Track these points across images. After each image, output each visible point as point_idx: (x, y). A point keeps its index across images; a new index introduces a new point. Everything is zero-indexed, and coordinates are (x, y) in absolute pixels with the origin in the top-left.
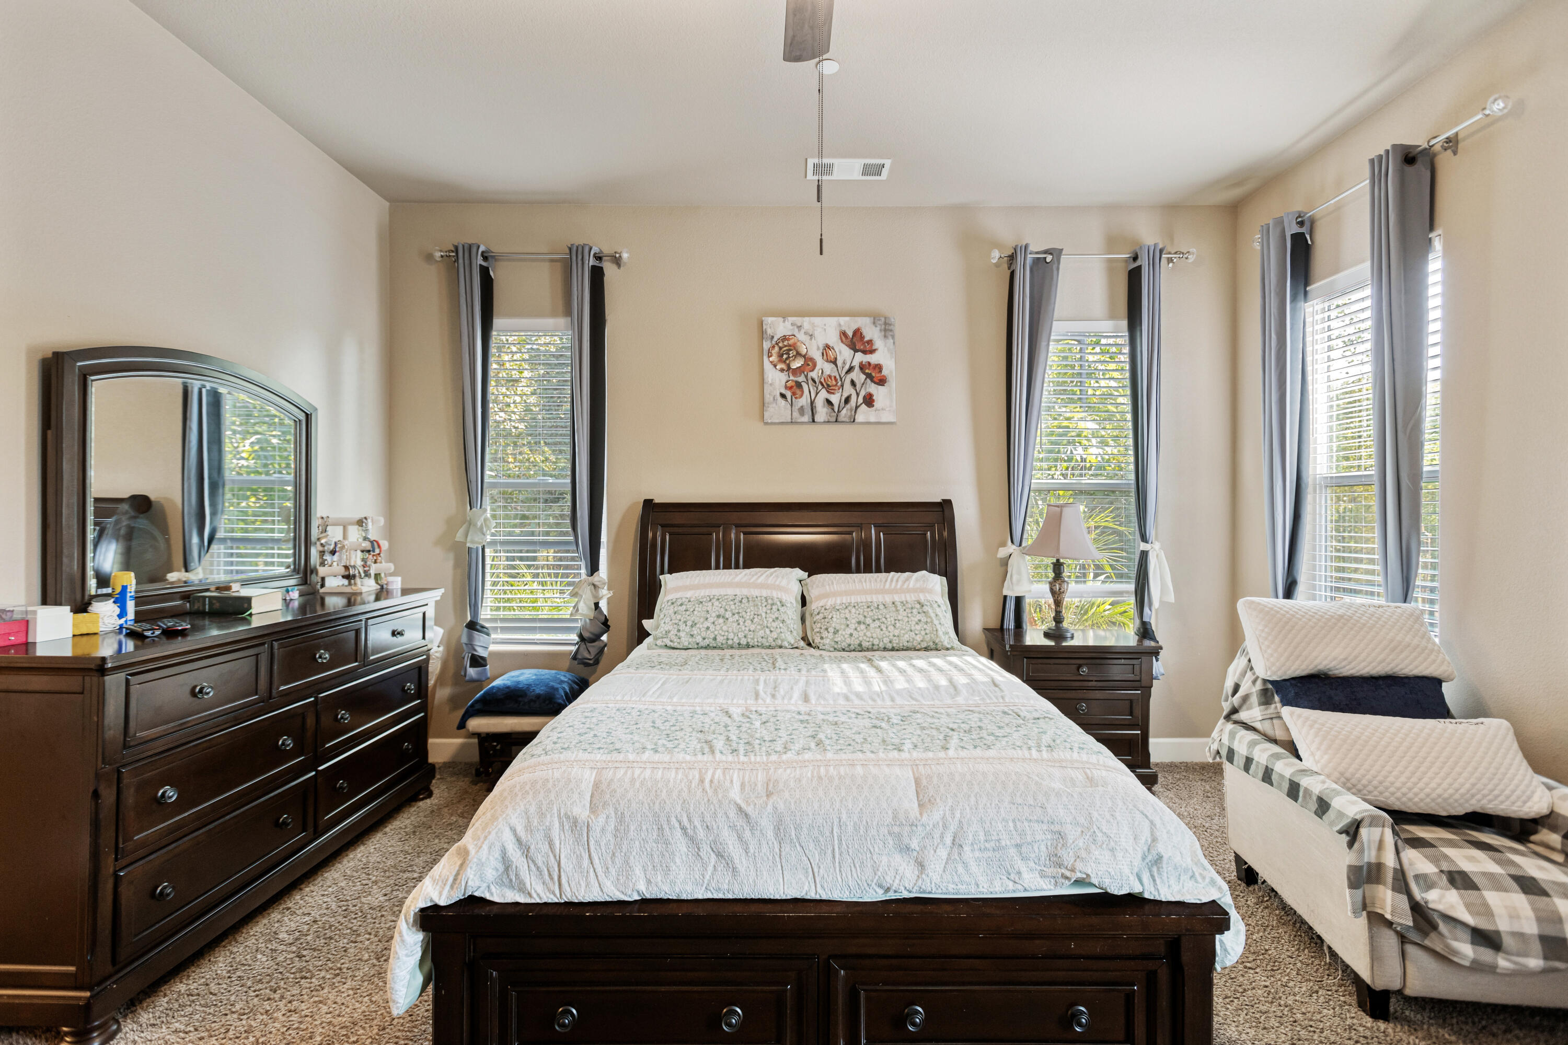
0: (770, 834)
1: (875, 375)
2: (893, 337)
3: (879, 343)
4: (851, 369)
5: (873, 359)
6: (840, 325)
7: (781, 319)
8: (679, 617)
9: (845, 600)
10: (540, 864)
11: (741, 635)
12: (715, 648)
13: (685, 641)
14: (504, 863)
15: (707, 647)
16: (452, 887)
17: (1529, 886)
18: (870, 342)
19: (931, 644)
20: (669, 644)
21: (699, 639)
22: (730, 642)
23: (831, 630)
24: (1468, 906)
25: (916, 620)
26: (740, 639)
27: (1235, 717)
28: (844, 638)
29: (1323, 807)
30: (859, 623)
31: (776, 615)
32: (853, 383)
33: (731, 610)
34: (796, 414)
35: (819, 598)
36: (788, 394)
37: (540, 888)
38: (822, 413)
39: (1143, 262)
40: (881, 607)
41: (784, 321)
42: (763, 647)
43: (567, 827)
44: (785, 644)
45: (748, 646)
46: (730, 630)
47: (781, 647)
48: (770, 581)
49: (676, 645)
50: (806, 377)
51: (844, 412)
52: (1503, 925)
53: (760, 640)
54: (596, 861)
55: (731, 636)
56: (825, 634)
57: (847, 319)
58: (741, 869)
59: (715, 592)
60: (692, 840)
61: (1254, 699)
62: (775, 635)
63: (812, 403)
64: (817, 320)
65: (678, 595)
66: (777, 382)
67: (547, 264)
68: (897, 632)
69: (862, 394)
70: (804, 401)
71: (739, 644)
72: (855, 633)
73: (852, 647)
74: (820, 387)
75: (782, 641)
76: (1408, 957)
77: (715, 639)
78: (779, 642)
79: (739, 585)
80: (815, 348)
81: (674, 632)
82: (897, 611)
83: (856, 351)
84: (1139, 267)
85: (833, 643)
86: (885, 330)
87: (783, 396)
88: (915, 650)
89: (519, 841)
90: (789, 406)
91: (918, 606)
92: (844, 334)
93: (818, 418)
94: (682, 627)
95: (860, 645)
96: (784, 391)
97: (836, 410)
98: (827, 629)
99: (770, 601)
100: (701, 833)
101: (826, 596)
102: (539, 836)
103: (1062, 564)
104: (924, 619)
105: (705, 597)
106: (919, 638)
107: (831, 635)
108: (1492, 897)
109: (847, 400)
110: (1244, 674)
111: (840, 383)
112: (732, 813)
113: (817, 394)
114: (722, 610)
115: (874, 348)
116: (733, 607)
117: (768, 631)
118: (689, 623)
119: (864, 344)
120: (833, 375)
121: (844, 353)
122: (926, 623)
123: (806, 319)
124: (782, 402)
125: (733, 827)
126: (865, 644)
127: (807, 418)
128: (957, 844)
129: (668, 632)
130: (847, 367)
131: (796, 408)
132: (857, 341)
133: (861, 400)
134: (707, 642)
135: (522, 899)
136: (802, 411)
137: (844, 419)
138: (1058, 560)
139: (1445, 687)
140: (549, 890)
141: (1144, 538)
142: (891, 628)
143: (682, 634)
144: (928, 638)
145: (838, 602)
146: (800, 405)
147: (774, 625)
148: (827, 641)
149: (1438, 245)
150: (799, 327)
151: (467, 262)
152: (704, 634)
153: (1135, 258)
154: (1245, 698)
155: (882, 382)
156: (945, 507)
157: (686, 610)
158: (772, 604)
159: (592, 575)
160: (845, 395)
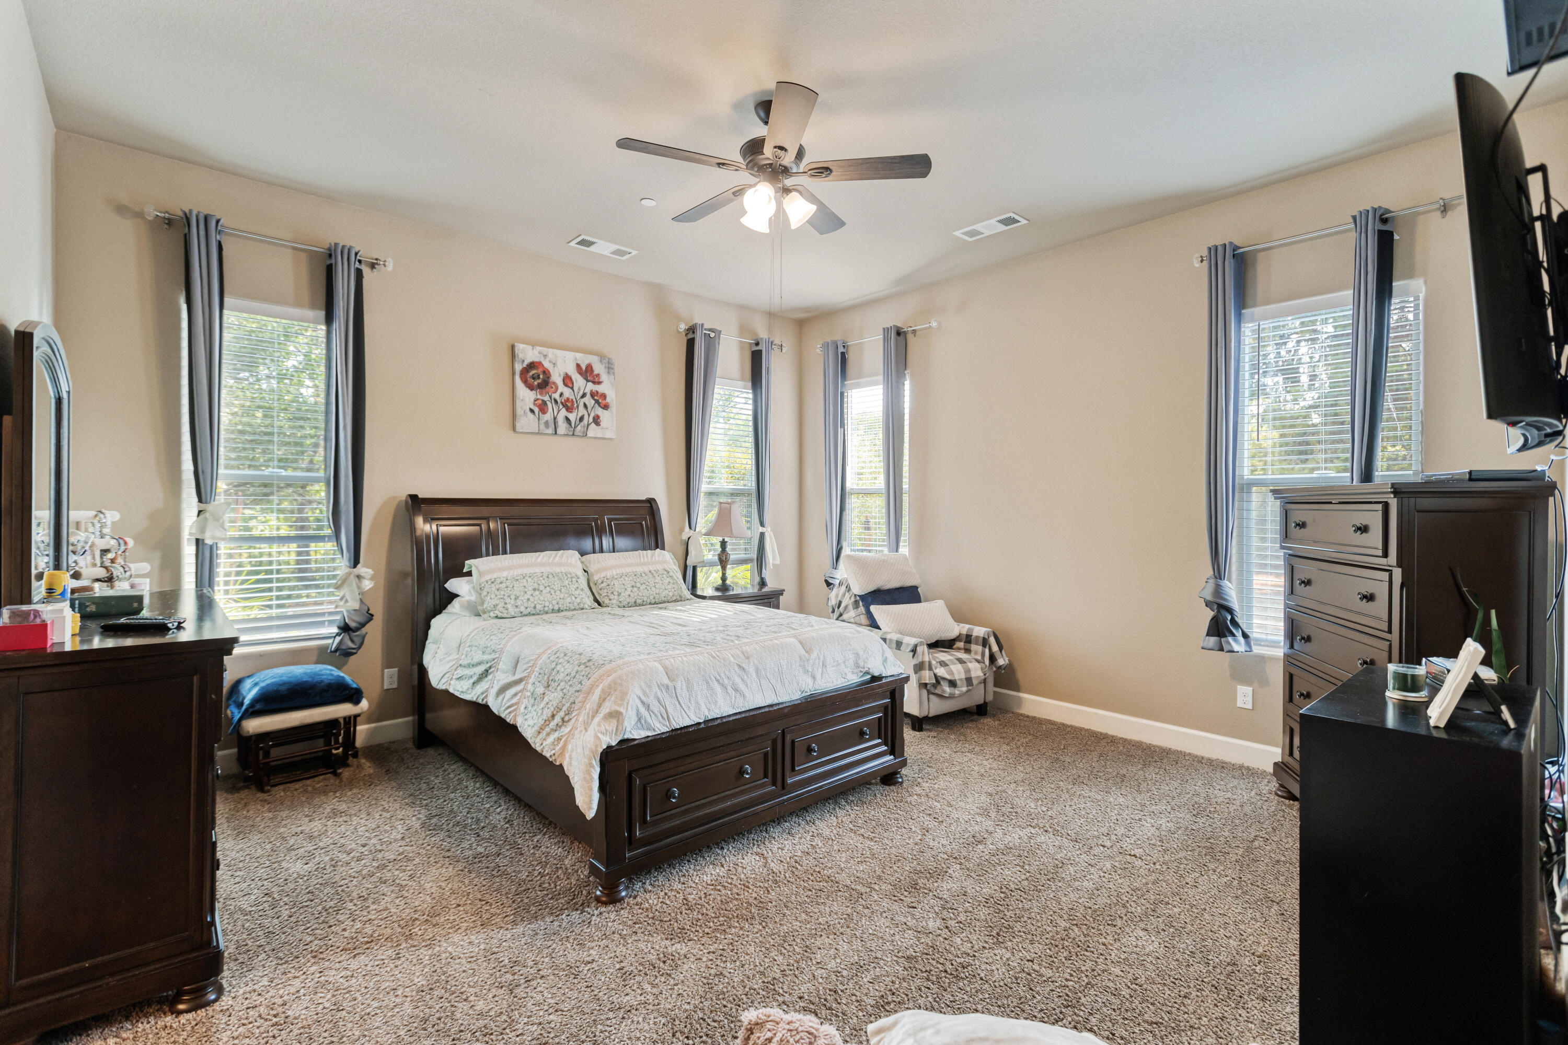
0: (754, 675)
1: (600, 400)
2: (614, 373)
3: (604, 377)
4: (584, 396)
5: (600, 389)
6: (576, 359)
7: (530, 347)
8: (502, 593)
9: (619, 571)
10: (656, 712)
11: (554, 602)
12: (534, 614)
13: (512, 611)
14: (638, 716)
15: (529, 614)
16: (616, 734)
17: (961, 661)
18: (598, 375)
19: (678, 597)
20: (500, 615)
21: (522, 609)
22: (546, 609)
23: (616, 593)
24: (947, 672)
25: (667, 582)
26: (553, 606)
27: (841, 618)
28: (624, 599)
29: (899, 644)
30: (633, 587)
31: (576, 585)
32: (585, 406)
33: (543, 584)
34: (542, 427)
35: (598, 571)
36: (536, 410)
37: (658, 725)
38: (562, 427)
39: (762, 347)
40: (643, 575)
41: (533, 349)
42: (570, 610)
43: (663, 690)
44: (586, 606)
45: (559, 611)
46: (546, 599)
47: (582, 609)
48: (564, 560)
49: (505, 615)
50: (550, 397)
51: (579, 428)
52: (957, 677)
53: (568, 605)
54: (683, 705)
55: (547, 604)
56: (612, 597)
57: (581, 355)
58: (747, 694)
59: (525, 571)
60: (724, 687)
61: (851, 607)
62: (578, 600)
63: (555, 419)
64: (559, 353)
65: (495, 575)
66: (527, 399)
67: (289, 252)
68: (657, 591)
69: (592, 415)
70: (548, 416)
71: (553, 610)
72: (631, 594)
73: (630, 605)
74: (561, 406)
75: (584, 604)
76: (930, 700)
77: (535, 607)
78: (582, 605)
79: (542, 565)
80: (558, 374)
81: (501, 605)
82: (654, 577)
83: (588, 381)
84: (761, 351)
85: (618, 603)
86: (609, 368)
87: (532, 411)
88: (668, 602)
89: (643, 702)
90: (537, 420)
91: (665, 573)
92: (578, 366)
93: (560, 431)
94: (508, 600)
95: (635, 602)
96: (532, 407)
97: (573, 426)
98: (612, 593)
99: (569, 575)
100: (726, 681)
101: (605, 569)
102: (652, 697)
103: (726, 542)
104: (672, 581)
105: (518, 575)
106: (671, 594)
107: (616, 597)
108: (952, 667)
109: (581, 419)
110: (844, 595)
111: (575, 405)
112: (736, 668)
113: (559, 411)
114: (536, 584)
115: (601, 380)
116: (543, 582)
117: (574, 598)
118: (513, 597)
119: (593, 377)
120: (571, 398)
121: (579, 381)
122: (674, 584)
123: (550, 350)
124: (531, 415)
125: (739, 676)
126: (639, 601)
127: (550, 431)
128: (824, 665)
129: (495, 606)
130: (581, 393)
131: (542, 422)
132: (587, 373)
133: (591, 420)
134: (529, 610)
135: (650, 734)
136: (547, 424)
137: (579, 434)
138: (724, 540)
139: (919, 590)
140: (664, 725)
141: (762, 524)
142: (653, 589)
143: (509, 606)
144: (676, 593)
145: (615, 573)
146: (546, 419)
147: (577, 592)
148: (614, 601)
149: (908, 377)
150: (545, 356)
151: (202, 233)
152: (526, 605)
153: (757, 344)
154: (846, 607)
155: (606, 407)
156: (651, 502)
157: (507, 587)
158: (572, 578)
159: (355, 566)
160: (580, 415)
